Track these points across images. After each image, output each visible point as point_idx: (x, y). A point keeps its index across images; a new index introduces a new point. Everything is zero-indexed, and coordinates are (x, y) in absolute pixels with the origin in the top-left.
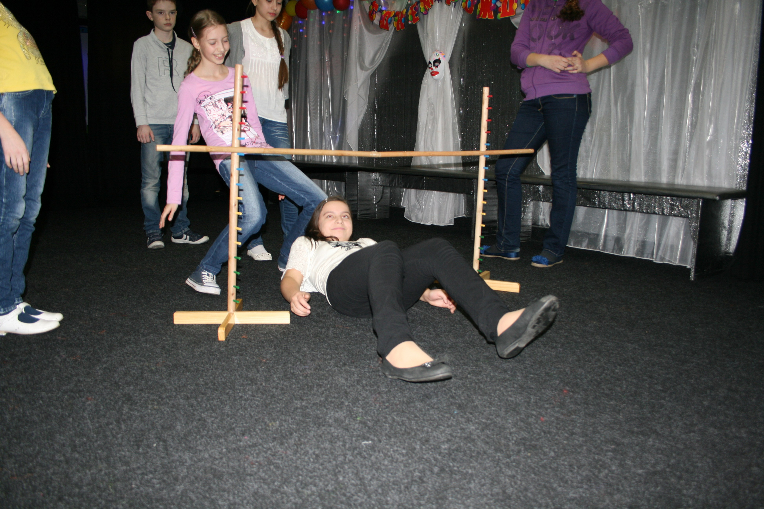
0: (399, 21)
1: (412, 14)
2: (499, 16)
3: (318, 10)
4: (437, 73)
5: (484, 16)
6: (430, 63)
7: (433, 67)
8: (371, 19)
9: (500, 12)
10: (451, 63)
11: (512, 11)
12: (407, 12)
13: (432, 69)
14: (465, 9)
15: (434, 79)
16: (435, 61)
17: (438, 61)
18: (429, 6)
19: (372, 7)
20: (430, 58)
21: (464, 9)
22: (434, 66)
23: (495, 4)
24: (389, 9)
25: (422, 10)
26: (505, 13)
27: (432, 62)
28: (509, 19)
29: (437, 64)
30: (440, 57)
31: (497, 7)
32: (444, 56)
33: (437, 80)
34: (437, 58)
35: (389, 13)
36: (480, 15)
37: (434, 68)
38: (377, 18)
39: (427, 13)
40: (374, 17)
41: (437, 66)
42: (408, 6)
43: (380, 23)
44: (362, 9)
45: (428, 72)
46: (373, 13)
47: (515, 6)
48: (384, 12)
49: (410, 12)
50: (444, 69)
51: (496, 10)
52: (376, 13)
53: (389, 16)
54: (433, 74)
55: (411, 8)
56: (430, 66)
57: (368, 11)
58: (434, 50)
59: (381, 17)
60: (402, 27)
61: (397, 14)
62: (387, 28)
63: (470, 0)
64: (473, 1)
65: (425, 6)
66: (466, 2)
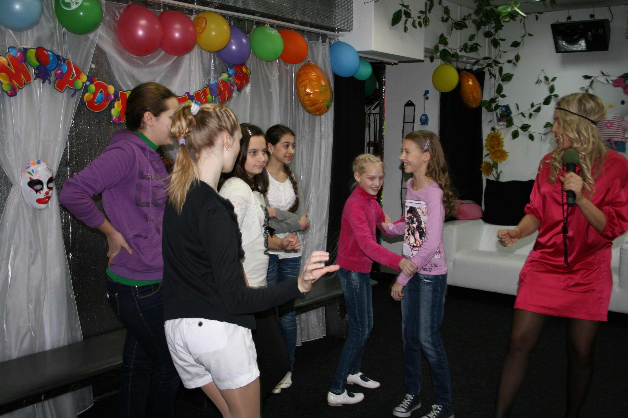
25: (6, 87)
36: (120, 118)
39: (14, 93)
63: (101, 92)
64: (107, 94)
65: (11, 81)
66: (95, 94)
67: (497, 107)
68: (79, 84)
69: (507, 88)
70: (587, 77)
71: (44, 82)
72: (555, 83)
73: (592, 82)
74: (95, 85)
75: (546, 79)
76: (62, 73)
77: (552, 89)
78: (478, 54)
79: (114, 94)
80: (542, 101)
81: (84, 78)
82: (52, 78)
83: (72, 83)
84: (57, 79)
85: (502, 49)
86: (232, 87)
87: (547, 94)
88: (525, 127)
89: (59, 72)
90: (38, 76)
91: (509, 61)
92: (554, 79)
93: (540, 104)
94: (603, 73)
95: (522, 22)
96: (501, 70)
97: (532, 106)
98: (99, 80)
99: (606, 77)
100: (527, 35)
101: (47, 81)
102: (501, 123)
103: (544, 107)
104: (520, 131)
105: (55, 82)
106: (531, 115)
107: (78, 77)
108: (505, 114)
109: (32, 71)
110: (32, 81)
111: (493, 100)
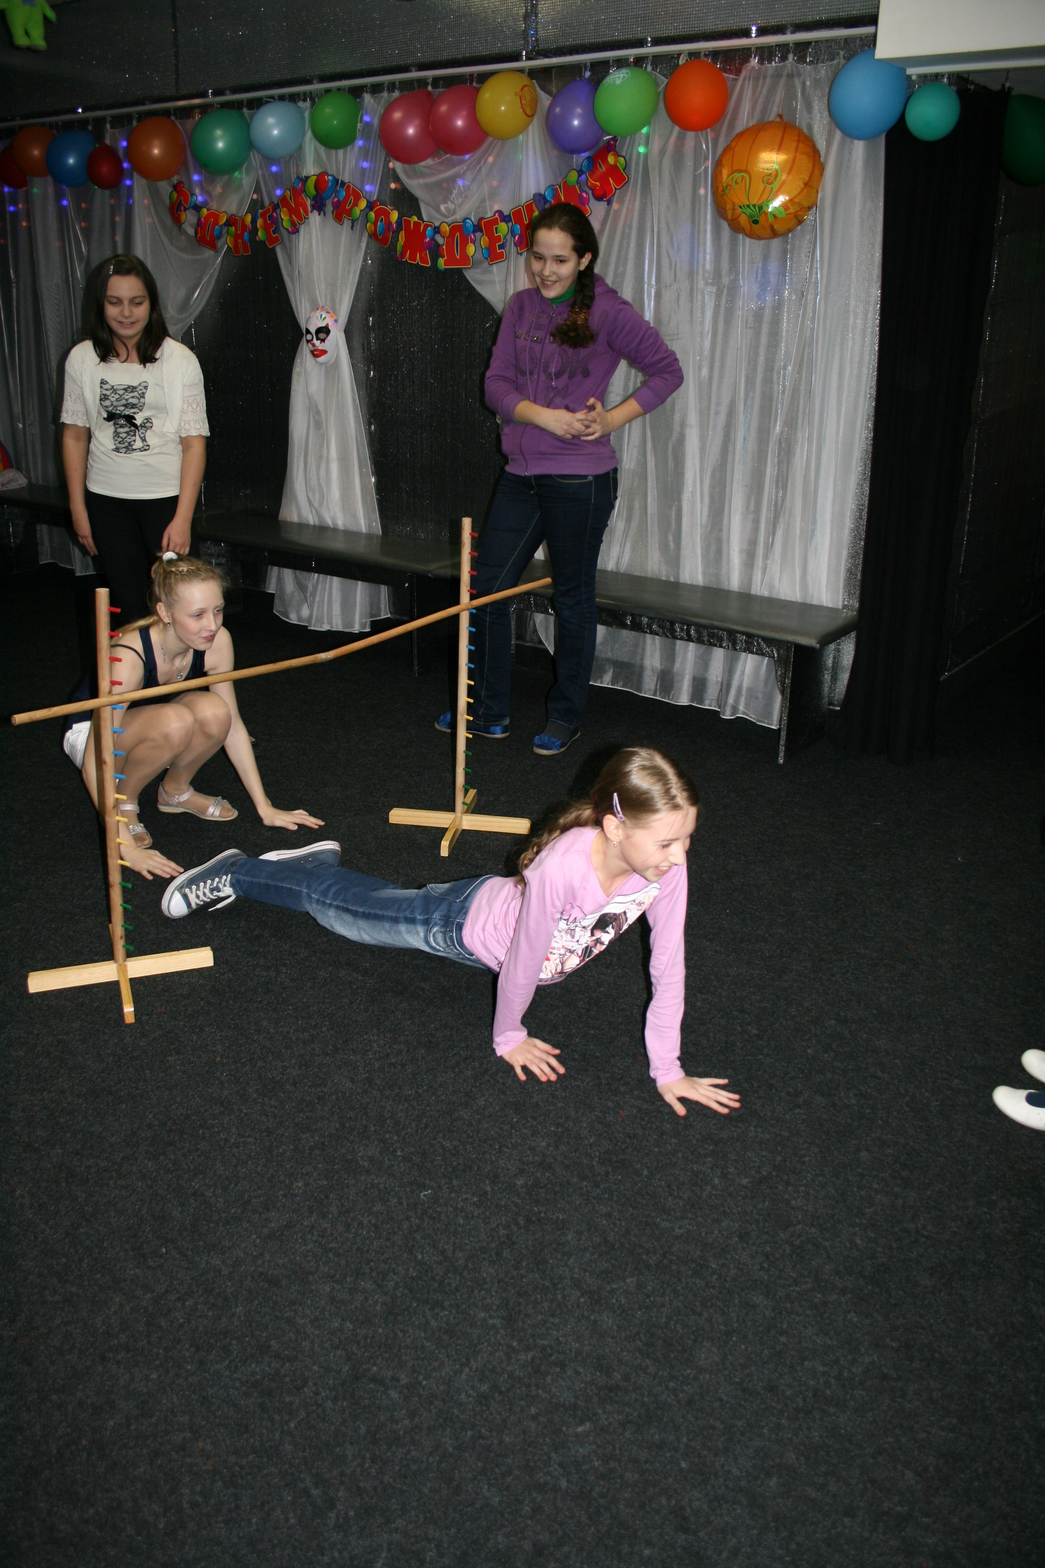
0: (237, 237)
1: (266, 228)
2: (441, 262)
3: (49, 179)
4: (324, 352)
5: (413, 257)
6: (308, 332)
7: (315, 341)
8: (177, 221)
9: (443, 257)
10: (348, 332)
11: (465, 259)
12: (254, 221)
13: (314, 345)
14: (373, 235)
15: (316, 362)
16: (319, 330)
17: (324, 331)
18: (300, 219)
19: (175, 195)
20: (307, 321)
21: (370, 236)
22: (318, 339)
23: (433, 239)
24: (214, 206)
25: (286, 224)
26: (451, 260)
27: (313, 330)
28: (459, 271)
29: (322, 336)
30: (328, 321)
31: (438, 246)
32: (336, 321)
33: (321, 364)
34: (323, 324)
35: (215, 216)
36: (403, 254)
37: (317, 343)
38: (189, 219)
39: (295, 230)
40: (183, 218)
41: (323, 341)
42: (255, 206)
43: (196, 233)
44: (155, 194)
45: (305, 350)
46: (179, 209)
47: (471, 249)
48: (205, 212)
49: (260, 222)
50: (336, 342)
51: (436, 251)
52: (185, 209)
53: (216, 222)
54: (317, 354)
55: (263, 216)
56: (309, 337)
57: (168, 202)
58: (315, 307)
59: (199, 219)
60: (246, 250)
61: (232, 221)
62: (212, 245)
63: (382, 221)
64: (388, 223)
65: (291, 217)
66: (375, 224)
68: (357, 211)
71: (319, 214)
74: (375, 213)
76: (338, 201)
79: (397, 222)
81: (363, 204)
82: (329, 208)
83: (349, 213)
84: (334, 208)
86: (584, 195)
89: (336, 199)
90: (314, 207)
98: (380, 205)
101: (322, 213)
105: (333, 212)
107: (356, 204)
109: (309, 203)
110: (310, 214)
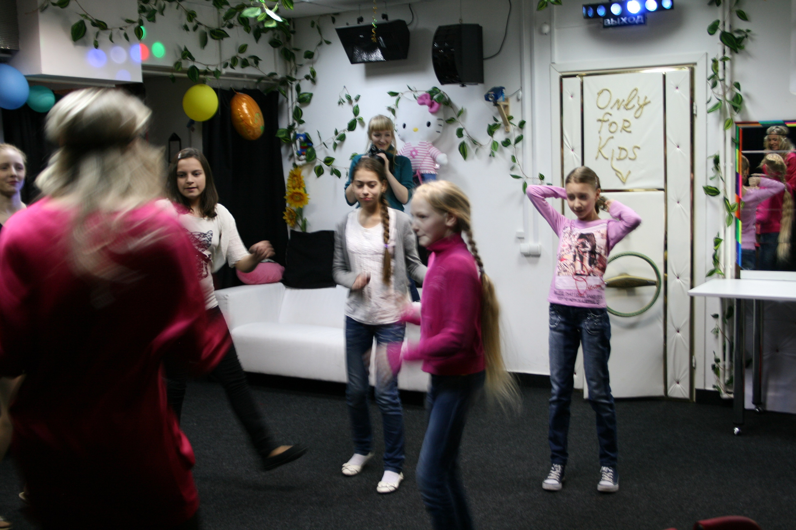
67: (297, 136)
69: (306, 111)
70: (393, 94)
72: (360, 103)
73: (398, 100)
75: (349, 98)
77: (356, 112)
78: (259, 70)
80: (346, 126)
85: (298, 62)
87: (352, 117)
88: (329, 161)
91: (307, 77)
92: (357, 99)
93: (344, 131)
94: (410, 89)
95: (315, 26)
96: (298, 89)
97: (336, 133)
99: (413, 92)
100: (324, 43)
102: (303, 157)
103: (348, 134)
104: (325, 166)
106: (335, 145)
108: (306, 145)
111: (291, 128)
